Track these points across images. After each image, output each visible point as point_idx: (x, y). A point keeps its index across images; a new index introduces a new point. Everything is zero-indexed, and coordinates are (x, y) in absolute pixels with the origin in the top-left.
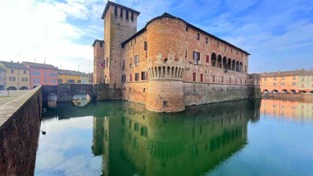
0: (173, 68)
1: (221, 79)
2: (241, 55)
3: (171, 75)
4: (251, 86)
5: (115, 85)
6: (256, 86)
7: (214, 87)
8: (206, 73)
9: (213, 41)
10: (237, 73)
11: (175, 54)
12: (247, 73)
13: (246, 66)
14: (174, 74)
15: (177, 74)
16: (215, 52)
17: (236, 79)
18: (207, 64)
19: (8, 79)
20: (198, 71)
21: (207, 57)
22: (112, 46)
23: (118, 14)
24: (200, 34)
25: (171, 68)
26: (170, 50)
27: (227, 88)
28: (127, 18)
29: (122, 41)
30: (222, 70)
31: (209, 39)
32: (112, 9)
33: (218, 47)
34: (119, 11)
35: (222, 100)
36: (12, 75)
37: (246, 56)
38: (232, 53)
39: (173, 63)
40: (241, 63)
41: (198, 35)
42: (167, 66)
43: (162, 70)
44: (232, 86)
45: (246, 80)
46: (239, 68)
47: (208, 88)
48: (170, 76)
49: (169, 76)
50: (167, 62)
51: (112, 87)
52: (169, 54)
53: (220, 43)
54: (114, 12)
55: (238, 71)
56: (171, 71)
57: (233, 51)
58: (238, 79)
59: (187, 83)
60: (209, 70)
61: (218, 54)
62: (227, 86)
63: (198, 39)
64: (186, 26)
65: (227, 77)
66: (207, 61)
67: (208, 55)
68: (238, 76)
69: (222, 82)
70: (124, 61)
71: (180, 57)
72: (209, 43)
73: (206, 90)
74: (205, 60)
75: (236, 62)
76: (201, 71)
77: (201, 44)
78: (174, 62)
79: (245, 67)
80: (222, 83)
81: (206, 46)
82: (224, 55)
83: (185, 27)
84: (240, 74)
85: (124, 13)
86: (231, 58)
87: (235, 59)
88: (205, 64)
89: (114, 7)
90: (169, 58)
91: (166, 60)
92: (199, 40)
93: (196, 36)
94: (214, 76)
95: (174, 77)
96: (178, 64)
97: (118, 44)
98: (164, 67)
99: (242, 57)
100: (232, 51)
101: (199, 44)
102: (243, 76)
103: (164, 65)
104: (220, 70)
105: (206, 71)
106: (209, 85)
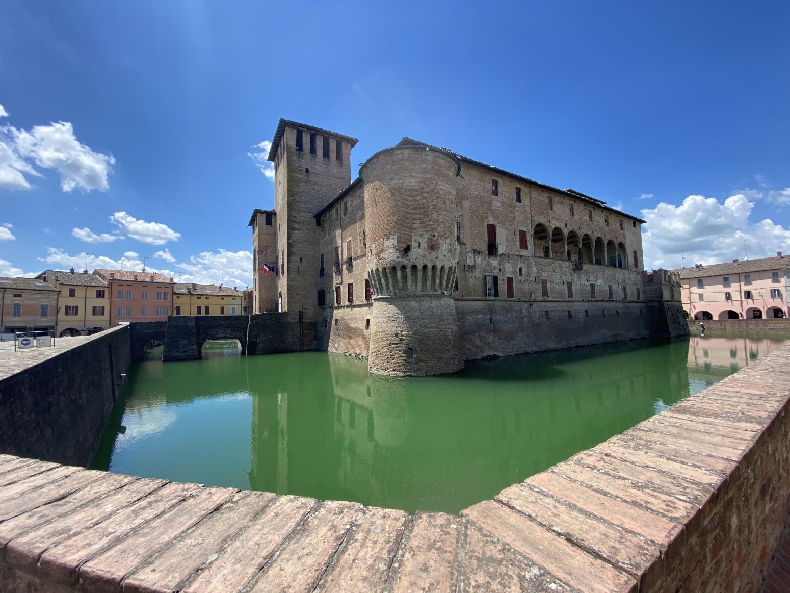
0: (425, 267)
1: (566, 289)
2: (618, 225)
3: (421, 284)
4: (654, 304)
5: (301, 314)
6: (667, 301)
7: (548, 309)
8: (521, 274)
9: (535, 194)
10: (609, 271)
11: (427, 236)
12: (639, 270)
13: (635, 253)
14: (429, 283)
15: (437, 281)
16: (543, 220)
17: (610, 287)
18: (524, 253)
19: (63, 310)
20: (500, 270)
21: (523, 234)
22: (294, 222)
23: (304, 148)
24: (500, 181)
25: (420, 267)
26: (416, 226)
27: (586, 311)
28: (326, 154)
29: (315, 211)
30: (567, 266)
31: (524, 190)
32: (290, 137)
33: (552, 209)
34: (306, 139)
35: (572, 342)
36: (72, 302)
37: (635, 226)
38: (591, 220)
39: (426, 255)
40: (621, 245)
41: (495, 183)
42: (410, 265)
43: (399, 274)
44: (601, 304)
45: (638, 289)
46: (615, 257)
47: (529, 312)
48: (419, 288)
49: (416, 286)
50: (410, 254)
51: (294, 319)
52: (413, 235)
53: (556, 199)
54: (295, 143)
55: (614, 265)
56: (420, 274)
57: (595, 217)
58: (615, 287)
59: (470, 303)
60: (528, 267)
61: (553, 227)
62: (585, 306)
63: (496, 193)
64: (456, 165)
65: (581, 282)
66: (523, 245)
67: (524, 229)
68: (615, 279)
69: (570, 295)
70: (322, 256)
71: (441, 242)
72: (525, 200)
73: (526, 319)
74: (518, 243)
75: (606, 242)
76: (507, 270)
77: (503, 204)
78: (427, 253)
79: (632, 254)
80: (570, 299)
81: (516, 208)
82: (571, 227)
83: (454, 169)
84: (620, 274)
85: (319, 143)
86: (589, 233)
87: (603, 236)
88: (518, 253)
89: (295, 132)
90: (414, 244)
91: (408, 249)
92: (497, 195)
93: (489, 186)
94: (544, 283)
95: (428, 288)
96: (437, 258)
97: (306, 216)
98: (404, 268)
99: (622, 229)
100: (590, 216)
101: (499, 204)
102: (630, 279)
103: (405, 261)
104: (560, 266)
105: (521, 270)
106: (530, 305)
